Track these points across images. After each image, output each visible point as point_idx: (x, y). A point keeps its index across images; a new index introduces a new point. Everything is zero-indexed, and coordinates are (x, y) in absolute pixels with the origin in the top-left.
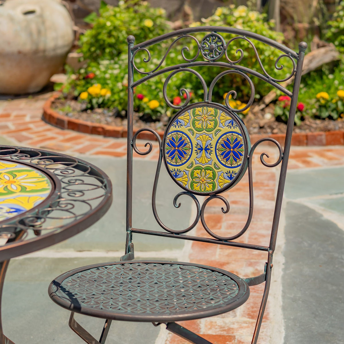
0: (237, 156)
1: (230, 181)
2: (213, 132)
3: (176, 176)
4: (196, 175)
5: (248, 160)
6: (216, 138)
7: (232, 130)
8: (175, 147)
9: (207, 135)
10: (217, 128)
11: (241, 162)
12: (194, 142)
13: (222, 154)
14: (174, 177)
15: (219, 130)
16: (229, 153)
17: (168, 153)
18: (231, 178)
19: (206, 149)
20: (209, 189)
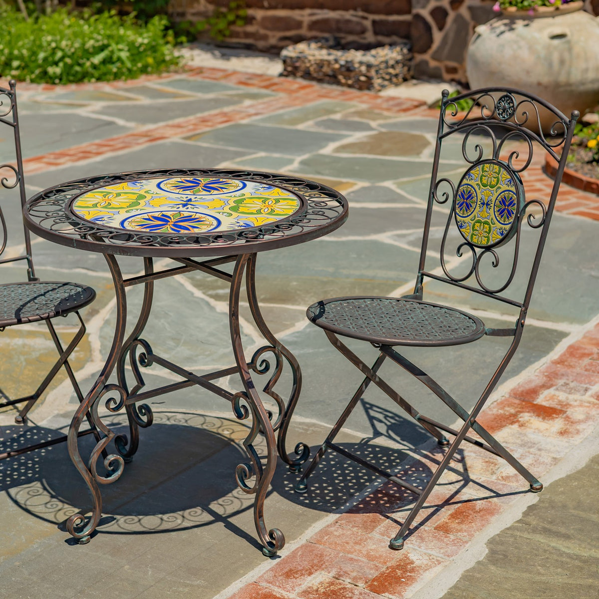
0: (510, 213)
1: (501, 237)
2: (495, 189)
3: (462, 227)
4: (476, 228)
5: (518, 219)
6: (496, 195)
7: (510, 188)
8: (464, 199)
9: (490, 191)
10: (499, 185)
11: (512, 220)
12: (479, 197)
13: (498, 211)
14: (460, 227)
15: (499, 188)
16: (504, 210)
17: (458, 204)
18: (502, 234)
19: (488, 204)
20: (484, 243)
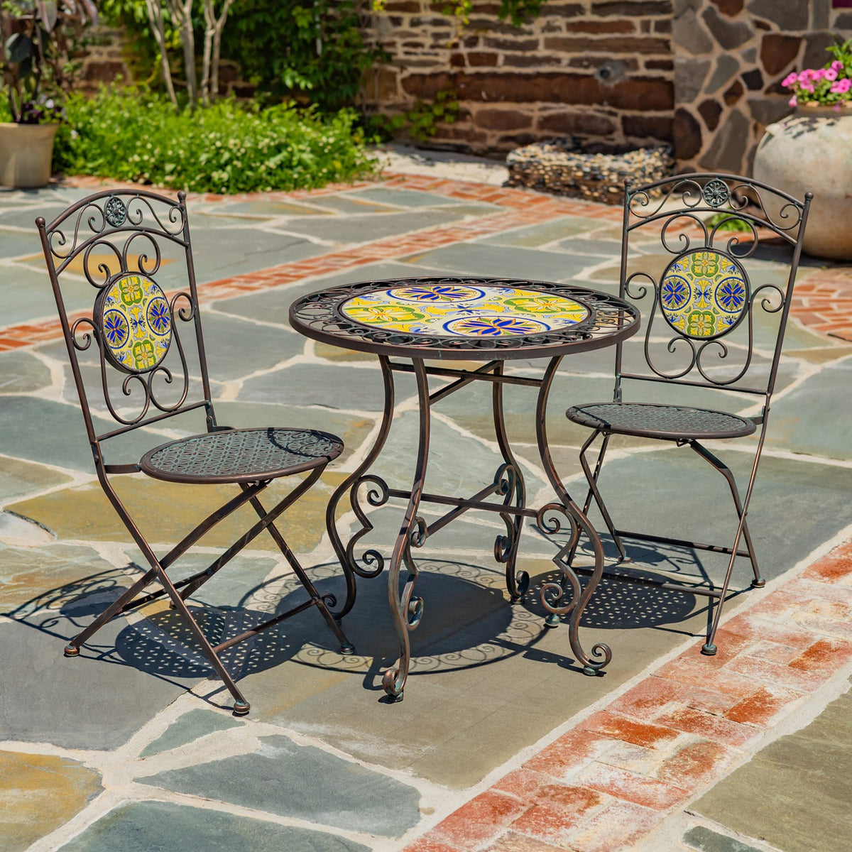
0: (737, 301)
1: (729, 326)
2: (714, 277)
3: (672, 320)
4: (693, 319)
5: (748, 306)
6: (716, 284)
7: (734, 275)
8: (672, 291)
9: (706, 280)
10: (718, 273)
11: (742, 307)
12: (693, 287)
13: (722, 299)
14: (669, 322)
15: (720, 276)
16: (729, 298)
17: (664, 297)
18: (730, 323)
19: (705, 294)
20: (707, 333)
